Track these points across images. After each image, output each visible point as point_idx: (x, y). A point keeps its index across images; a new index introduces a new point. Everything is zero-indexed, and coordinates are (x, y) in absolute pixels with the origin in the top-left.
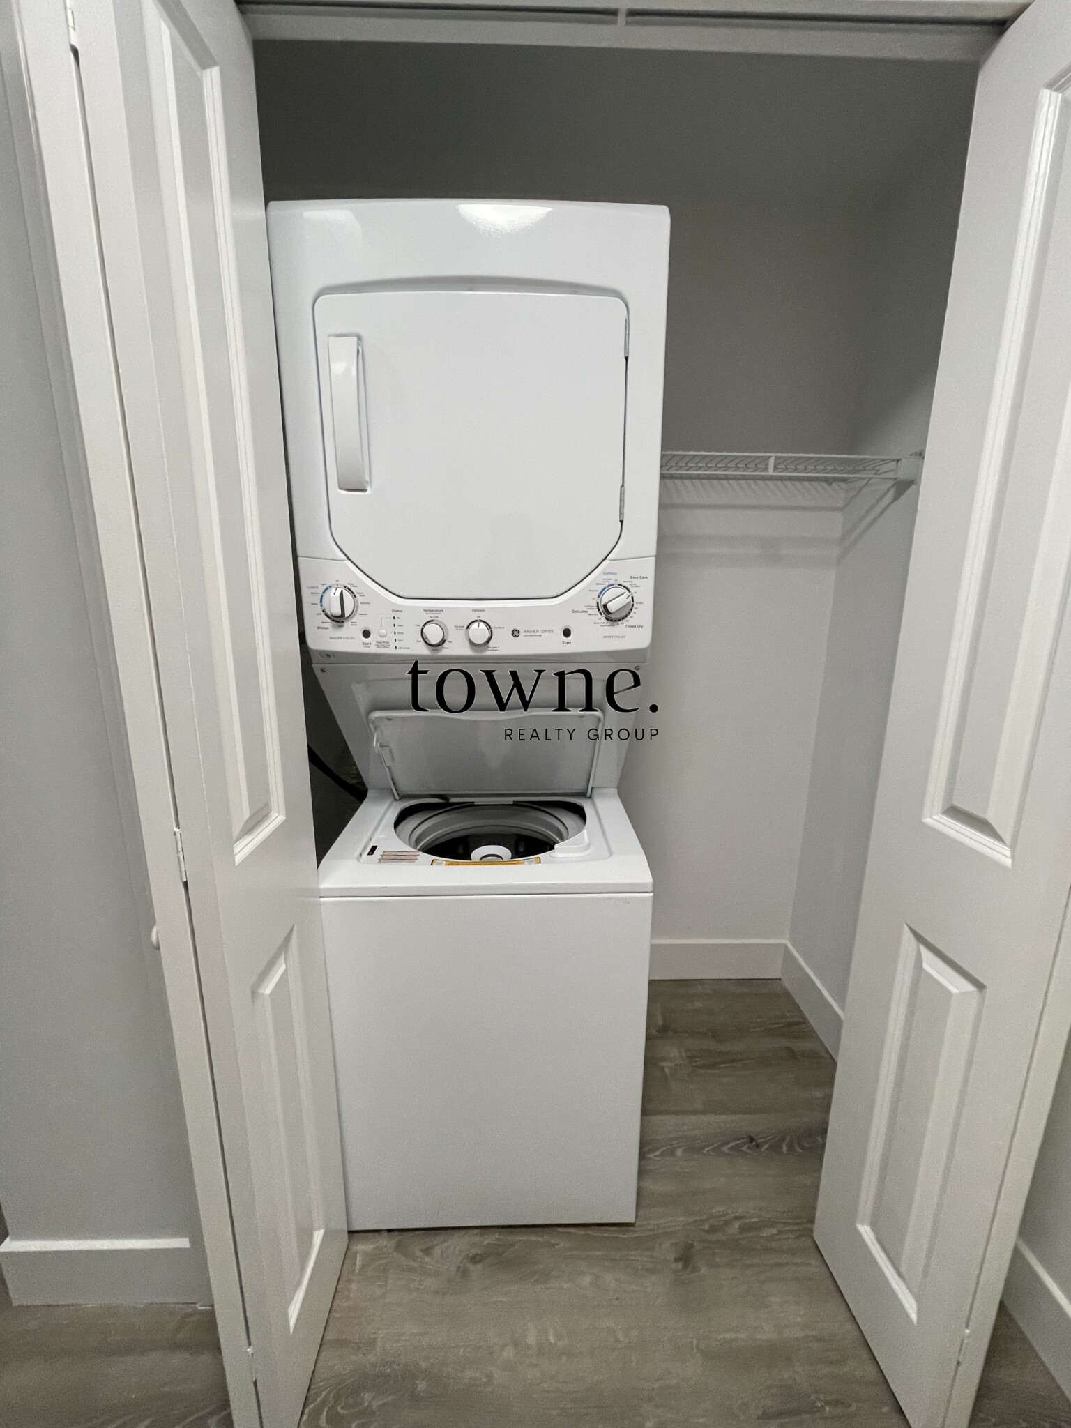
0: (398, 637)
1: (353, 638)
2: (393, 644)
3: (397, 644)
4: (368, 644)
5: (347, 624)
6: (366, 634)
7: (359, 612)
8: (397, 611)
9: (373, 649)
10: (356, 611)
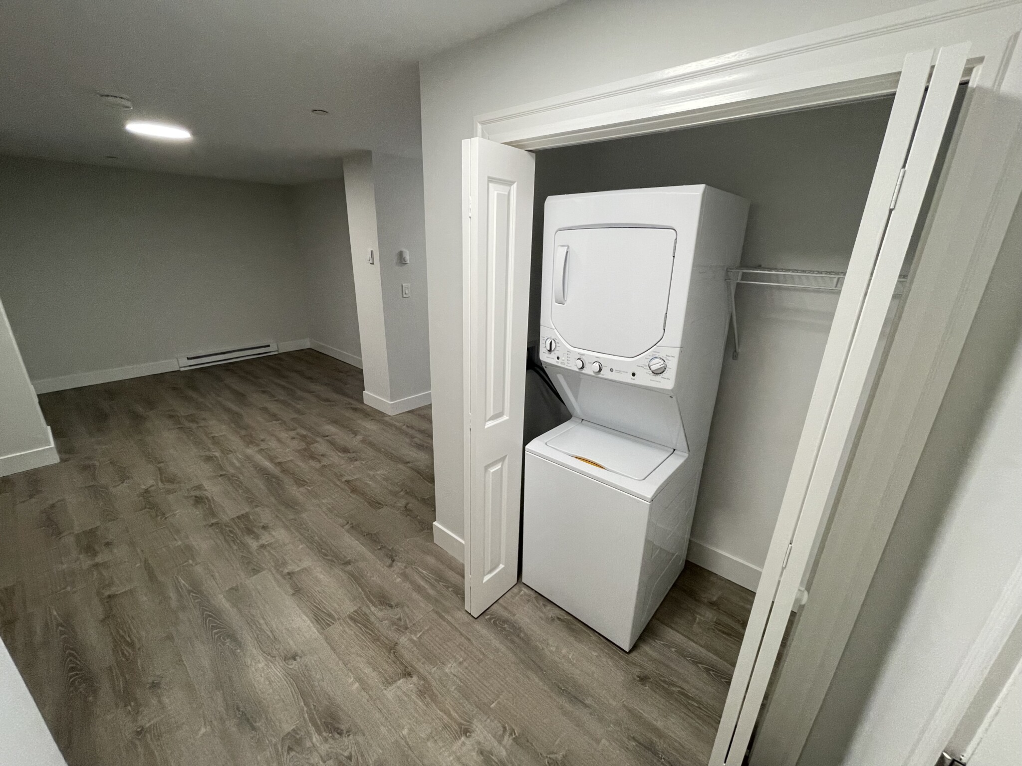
0: (568, 362)
1: (553, 359)
2: (566, 364)
4: (558, 362)
5: (552, 353)
6: (558, 358)
8: (569, 351)
9: (559, 365)
10: (556, 349)
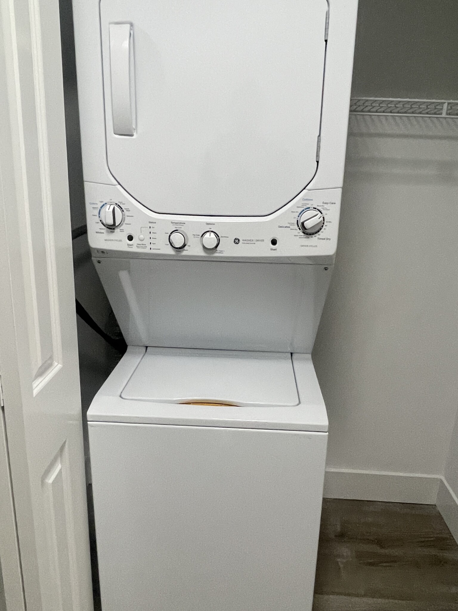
0: (152, 241)
1: (120, 241)
2: (149, 246)
3: (152, 246)
4: (131, 245)
5: (117, 230)
7: (125, 222)
8: (152, 223)
9: (134, 249)
10: (124, 222)
